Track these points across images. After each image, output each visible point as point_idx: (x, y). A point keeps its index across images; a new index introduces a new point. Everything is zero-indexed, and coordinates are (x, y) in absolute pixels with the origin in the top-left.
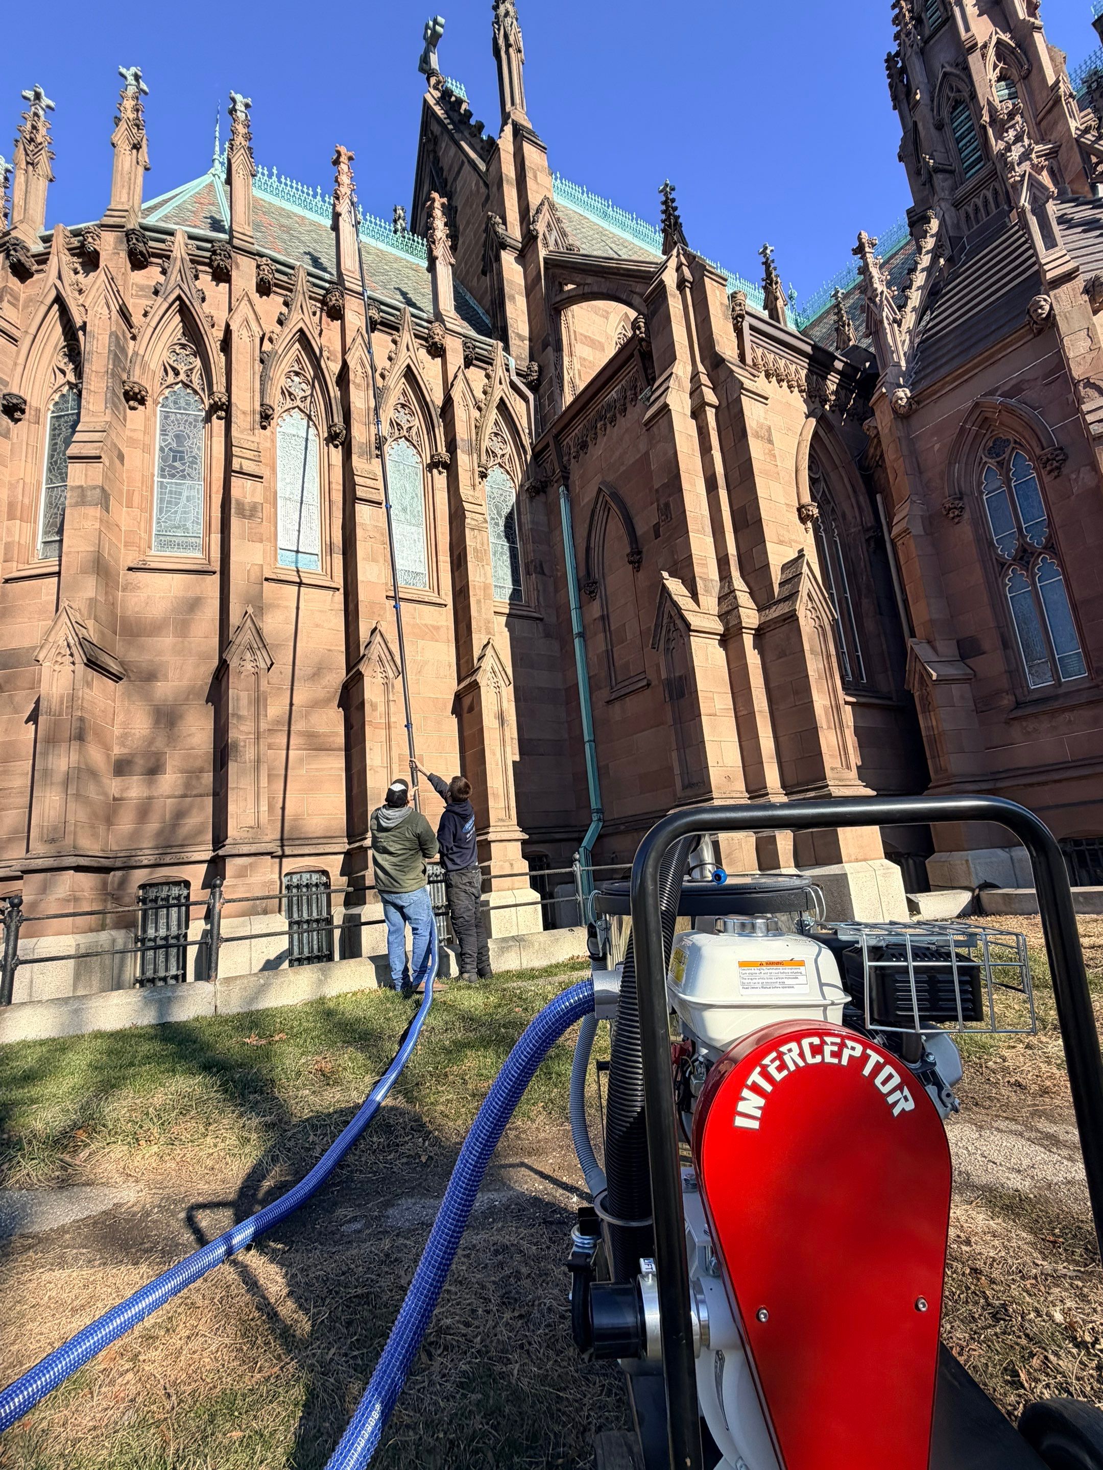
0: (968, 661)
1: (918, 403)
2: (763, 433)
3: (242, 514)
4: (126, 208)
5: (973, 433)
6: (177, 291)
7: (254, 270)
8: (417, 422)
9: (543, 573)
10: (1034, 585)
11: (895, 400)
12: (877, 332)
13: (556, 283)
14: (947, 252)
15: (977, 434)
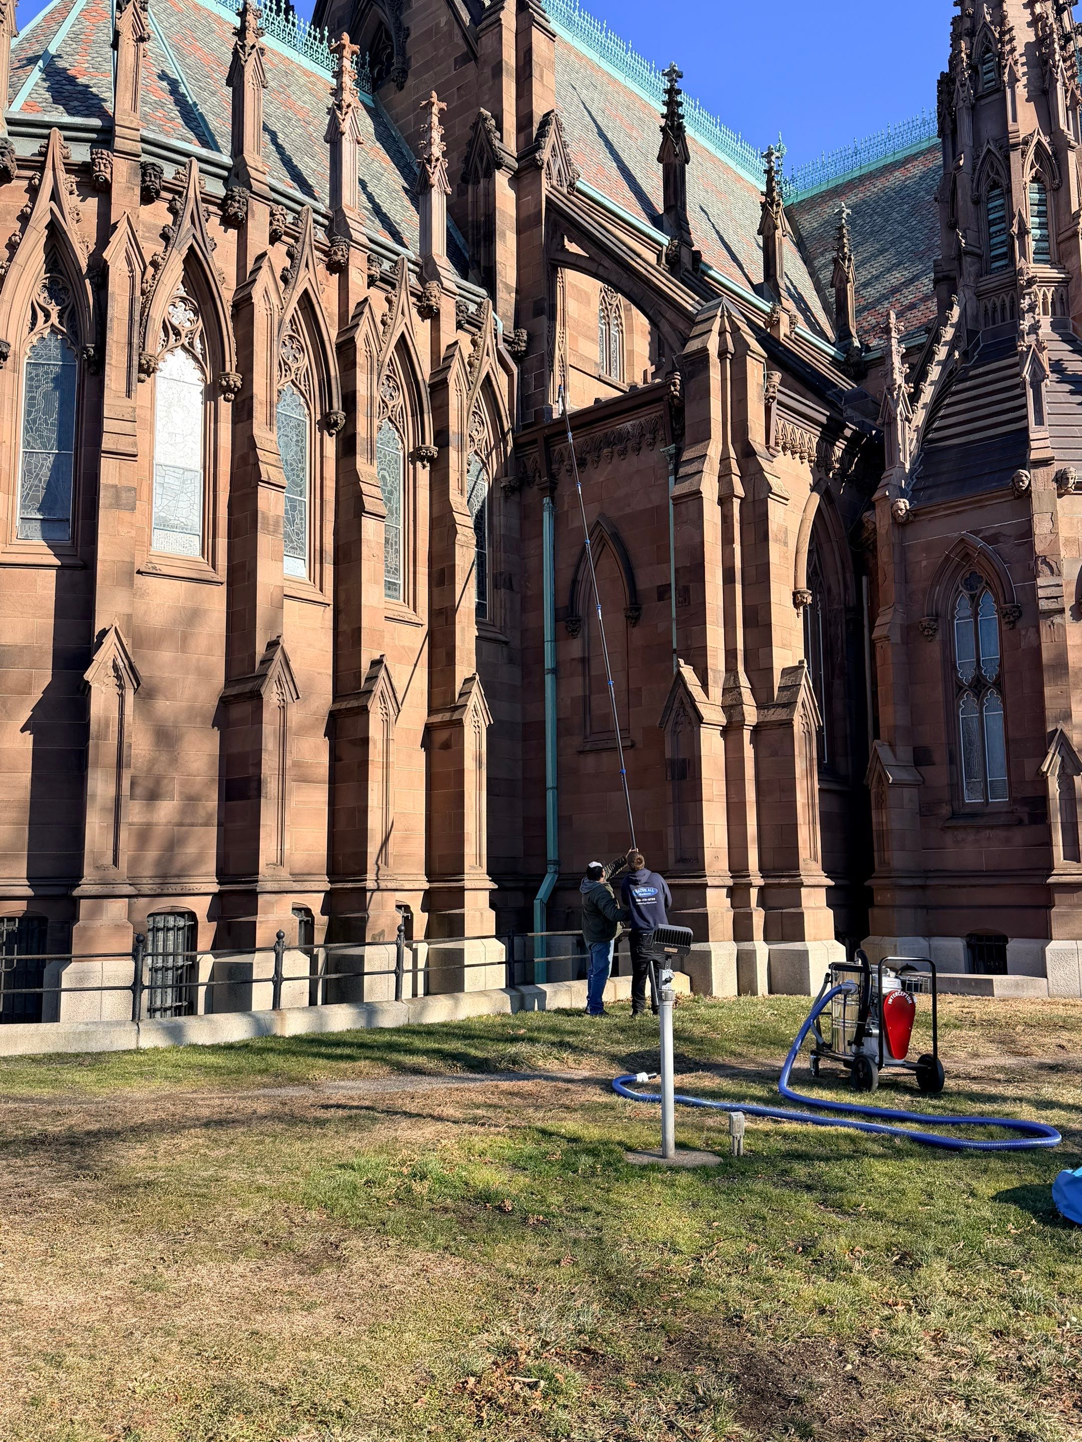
0: (920, 768)
1: (915, 515)
2: (781, 536)
3: (266, 528)
4: (136, 124)
5: (954, 564)
6: (190, 241)
7: (268, 218)
8: (401, 400)
9: (512, 590)
10: (981, 713)
11: (895, 508)
12: (889, 424)
13: (559, 234)
14: (963, 344)
15: (958, 565)
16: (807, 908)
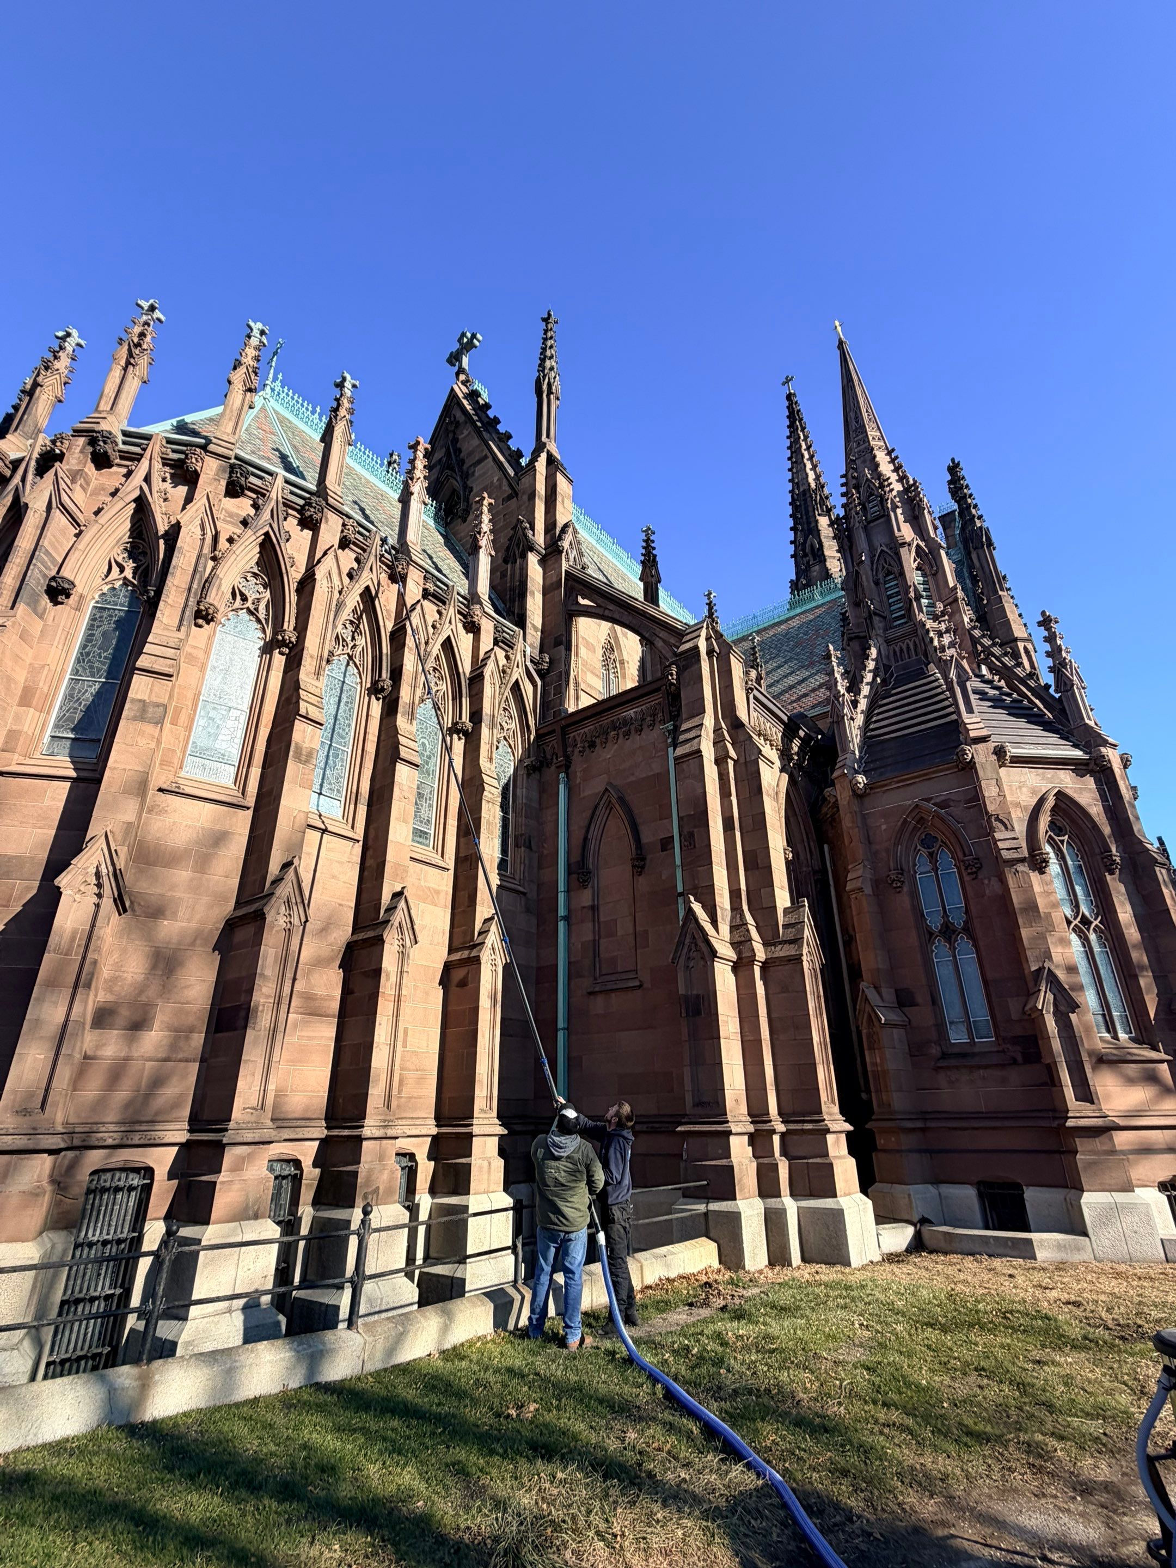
0: (905, 1010)
1: (871, 789)
2: (771, 792)
3: (298, 757)
4: (232, 441)
5: (911, 826)
6: (267, 528)
7: (340, 528)
8: (444, 687)
9: (531, 849)
10: (955, 957)
11: (854, 782)
12: (838, 723)
13: (574, 594)
14: (882, 674)
15: (915, 827)
16: (835, 1157)
